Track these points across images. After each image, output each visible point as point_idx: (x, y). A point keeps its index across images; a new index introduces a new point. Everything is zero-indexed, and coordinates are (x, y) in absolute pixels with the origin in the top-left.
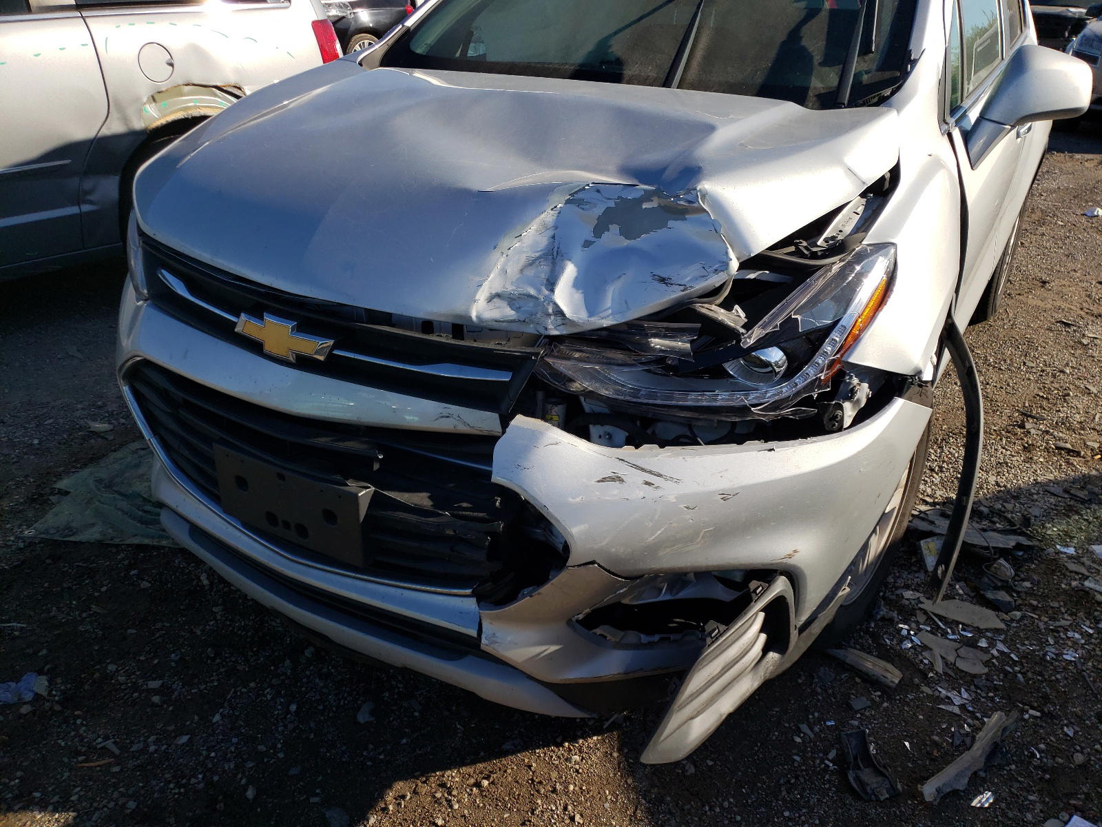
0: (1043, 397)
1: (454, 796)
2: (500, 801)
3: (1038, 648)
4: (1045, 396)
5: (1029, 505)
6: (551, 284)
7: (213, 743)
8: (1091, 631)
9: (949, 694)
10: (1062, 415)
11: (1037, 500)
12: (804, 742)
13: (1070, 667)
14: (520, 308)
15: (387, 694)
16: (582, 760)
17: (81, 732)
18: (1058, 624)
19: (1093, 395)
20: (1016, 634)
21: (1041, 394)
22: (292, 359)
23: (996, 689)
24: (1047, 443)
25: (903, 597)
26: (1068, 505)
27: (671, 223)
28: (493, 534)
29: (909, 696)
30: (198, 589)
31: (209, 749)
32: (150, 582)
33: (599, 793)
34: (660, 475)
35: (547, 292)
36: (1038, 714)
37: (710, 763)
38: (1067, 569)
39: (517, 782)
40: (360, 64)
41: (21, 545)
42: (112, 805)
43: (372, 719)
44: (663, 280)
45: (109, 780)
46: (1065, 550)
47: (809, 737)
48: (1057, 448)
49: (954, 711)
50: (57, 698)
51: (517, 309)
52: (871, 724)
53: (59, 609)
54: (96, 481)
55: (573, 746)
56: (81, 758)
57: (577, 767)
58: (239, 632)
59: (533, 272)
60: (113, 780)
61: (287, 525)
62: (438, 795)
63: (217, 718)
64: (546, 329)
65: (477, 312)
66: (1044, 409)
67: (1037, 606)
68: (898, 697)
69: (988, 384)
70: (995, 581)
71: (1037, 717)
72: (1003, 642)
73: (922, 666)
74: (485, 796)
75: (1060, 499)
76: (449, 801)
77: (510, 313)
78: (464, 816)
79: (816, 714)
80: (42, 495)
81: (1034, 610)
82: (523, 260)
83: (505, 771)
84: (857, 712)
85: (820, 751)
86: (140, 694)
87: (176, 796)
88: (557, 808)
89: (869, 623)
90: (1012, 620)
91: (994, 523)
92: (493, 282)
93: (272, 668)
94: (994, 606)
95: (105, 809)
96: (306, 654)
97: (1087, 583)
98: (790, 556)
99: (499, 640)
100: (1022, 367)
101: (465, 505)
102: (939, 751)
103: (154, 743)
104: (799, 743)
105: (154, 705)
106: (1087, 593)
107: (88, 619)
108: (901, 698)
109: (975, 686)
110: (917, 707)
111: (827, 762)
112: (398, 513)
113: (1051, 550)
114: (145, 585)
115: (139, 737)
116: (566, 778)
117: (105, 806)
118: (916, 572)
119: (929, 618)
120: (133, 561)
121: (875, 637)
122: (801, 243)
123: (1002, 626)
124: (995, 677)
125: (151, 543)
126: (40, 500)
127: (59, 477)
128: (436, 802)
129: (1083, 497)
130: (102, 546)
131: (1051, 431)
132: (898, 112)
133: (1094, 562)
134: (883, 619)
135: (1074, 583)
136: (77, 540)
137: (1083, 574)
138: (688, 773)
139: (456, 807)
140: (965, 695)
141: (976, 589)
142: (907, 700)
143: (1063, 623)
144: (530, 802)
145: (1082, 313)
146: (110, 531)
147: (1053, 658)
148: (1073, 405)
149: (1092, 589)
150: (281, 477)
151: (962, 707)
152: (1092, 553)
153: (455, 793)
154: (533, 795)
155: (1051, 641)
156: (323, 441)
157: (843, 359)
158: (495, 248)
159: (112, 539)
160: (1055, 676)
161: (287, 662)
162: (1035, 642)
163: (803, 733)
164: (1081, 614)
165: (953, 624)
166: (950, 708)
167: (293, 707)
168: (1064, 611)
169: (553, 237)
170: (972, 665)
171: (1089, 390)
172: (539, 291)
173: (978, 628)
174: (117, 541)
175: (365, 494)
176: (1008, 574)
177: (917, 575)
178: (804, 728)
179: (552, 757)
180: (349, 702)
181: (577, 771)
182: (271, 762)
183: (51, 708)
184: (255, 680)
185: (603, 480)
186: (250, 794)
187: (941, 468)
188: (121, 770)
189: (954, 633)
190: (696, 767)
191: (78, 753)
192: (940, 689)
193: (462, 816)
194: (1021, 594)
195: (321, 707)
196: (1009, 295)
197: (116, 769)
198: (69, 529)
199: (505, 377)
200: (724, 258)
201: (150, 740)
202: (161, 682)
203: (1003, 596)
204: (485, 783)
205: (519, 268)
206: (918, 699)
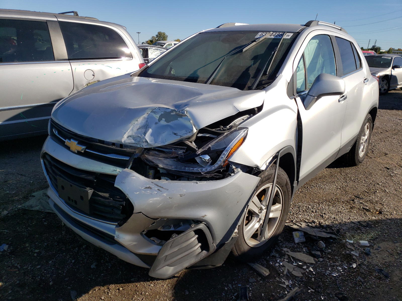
0: (366, 192)
1: (110, 292)
2: (124, 295)
3: (324, 271)
4: (367, 191)
5: (343, 226)
6: (145, 134)
7: (47, 269)
8: (346, 268)
9: (285, 281)
10: (371, 198)
11: (347, 225)
12: (228, 290)
13: (333, 278)
14: (136, 140)
15: (102, 261)
16: (154, 286)
17: (12, 261)
18: (335, 264)
19: (386, 193)
20: (318, 266)
21: (366, 191)
22: (76, 152)
23: (302, 281)
24: (360, 207)
25: (283, 250)
26: (358, 227)
27: (179, 119)
28: (122, 205)
29: (270, 280)
30: (60, 226)
31: (45, 270)
32: (47, 223)
33: (155, 296)
34: (162, 188)
35: (143, 136)
36: (314, 291)
37: (194, 292)
38: (347, 247)
39: (131, 290)
40: (131, 76)
41: (16, 210)
42: (13, 281)
43: (95, 267)
44: (175, 134)
45: (15, 275)
46: (350, 241)
47: (230, 288)
48: (363, 208)
49: (284, 287)
50: (9, 251)
51: (135, 140)
52: (253, 287)
53: (19, 228)
54: (43, 193)
55: (153, 282)
56: (9, 268)
57: (152, 288)
58: (67, 239)
59: (141, 130)
60: (16, 275)
61: (72, 200)
62: (106, 291)
63: (50, 262)
64: (143, 146)
65: (124, 141)
66: (365, 196)
67: (330, 258)
68: (267, 280)
69: (347, 186)
70: (317, 248)
71: (313, 292)
72: (312, 268)
73: (279, 272)
74: (120, 293)
75: (356, 225)
76: (108, 293)
77: (133, 141)
78: (111, 297)
79: (236, 282)
80: (28, 196)
81: (328, 259)
82: (138, 127)
83: (129, 287)
84: (251, 283)
85: (232, 293)
86: (32, 253)
87: (31, 281)
88: (140, 299)
89: (267, 257)
90: (319, 261)
91: (327, 230)
92: (129, 132)
93: (72, 250)
94: (314, 256)
95: (11, 282)
96: (83, 247)
97: (352, 252)
98: (203, 217)
99: (120, 237)
100: (363, 182)
101: (118, 197)
102: (273, 298)
103: (31, 267)
104: (226, 290)
105: (34, 256)
106: (351, 255)
107: (26, 232)
108: (267, 281)
109: (296, 280)
110: (272, 284)
111: (233, 296)
112: (99, 198)
113: (344, 241)
114: (46, 223)
115: (27, 265)
116: (147, 291)
117: (11, 281)
118: (291, 243)
119: (289, 257)
120: (45, 217)
121: (268, 261)
122: (221, 127)
123: (314, 262)
124: (304, 278)
125: (51, 212)
126: (26, 198)
127: (34, 192)
128: (104, 293)
129: (364, 225)
130: (38, 211)
131: (364, 203)
132: (266, 91)
133: (359, 246)
134: (273, 256)
135: (347, 252)
136: (32, 210)
137: (352, 249)
138: (186, 294)
139: (110, 294)
140: (291, 282)
141: (309, 250)
142: (269, 281)
143: (337, 264)
144: (133, 296)
145: (397, 165)
146: (42, 208)
147: (328, 275)
148: (377, 195)
149: (353, 254)
150: (71, 186)
151: (288, 286)
152: (360, 243)
153: (111, 290)
154: (134, 294)
155: (330, 269)
156: (83, 176)
157: (228, 160)
158: (130, 123)
159: (42, 210)
160: (326, 280)
161: (77, 249)
162: (324, 269)
163: (229, 287)
164: (345, 262)
165: (297, 260)
166: (283, 285)
167: (73, 261)
168: (339, 260)
169: (147, 121)
170: (297, 273)
171: (386, 191)
172: (142, 135)
173: (305, 262)
174: (43, 211)
175: (90, 192)
176: (323, 246)
177: (291, 244)
178: (230, 285)
179: (145, 284)
180: (90, 261)
181: (151, 289)
182: (61, 276)
183: (7, 254)
184: (65, 253)
185: (146, 188)
186: (51, 283)
187: (316, 211)
188: (19, 273)
189: (296, 263)
190: (189, 292)
191: (9, 267)
192: (282, 279)
193: (110, 297)
194: (326, 253)
195: (81, 262)
196: (371, 158)
197: (18, 272)
198: (31, 206)
199: (127, 159)
200: (192, 129)
201: (30, 266)
202: (39, 250)
203: (319, 253)
204: (121, 289)
205: (137, 129)
206: (274, 282)
